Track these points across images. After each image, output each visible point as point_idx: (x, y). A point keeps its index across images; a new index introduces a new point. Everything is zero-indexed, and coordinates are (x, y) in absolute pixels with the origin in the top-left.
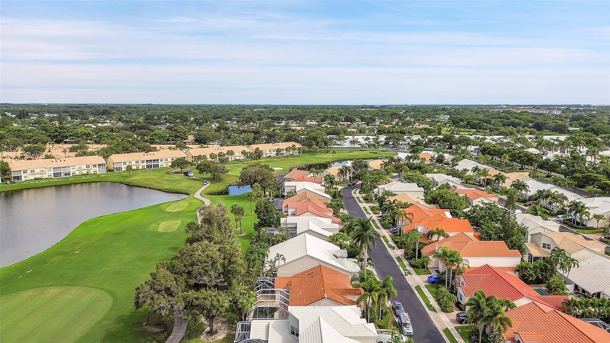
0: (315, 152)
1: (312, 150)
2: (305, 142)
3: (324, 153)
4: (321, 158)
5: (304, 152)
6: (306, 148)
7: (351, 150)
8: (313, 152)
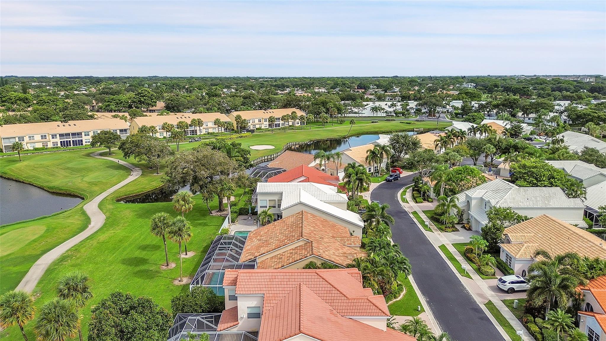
0: (324, 123)
1: (321, 120)
2: (311, 108)
3: (337, 123)
4: (333, 131)
5: (309, 122)
6: (312, 117)
7: (373, 120)
8: (321, 122)
